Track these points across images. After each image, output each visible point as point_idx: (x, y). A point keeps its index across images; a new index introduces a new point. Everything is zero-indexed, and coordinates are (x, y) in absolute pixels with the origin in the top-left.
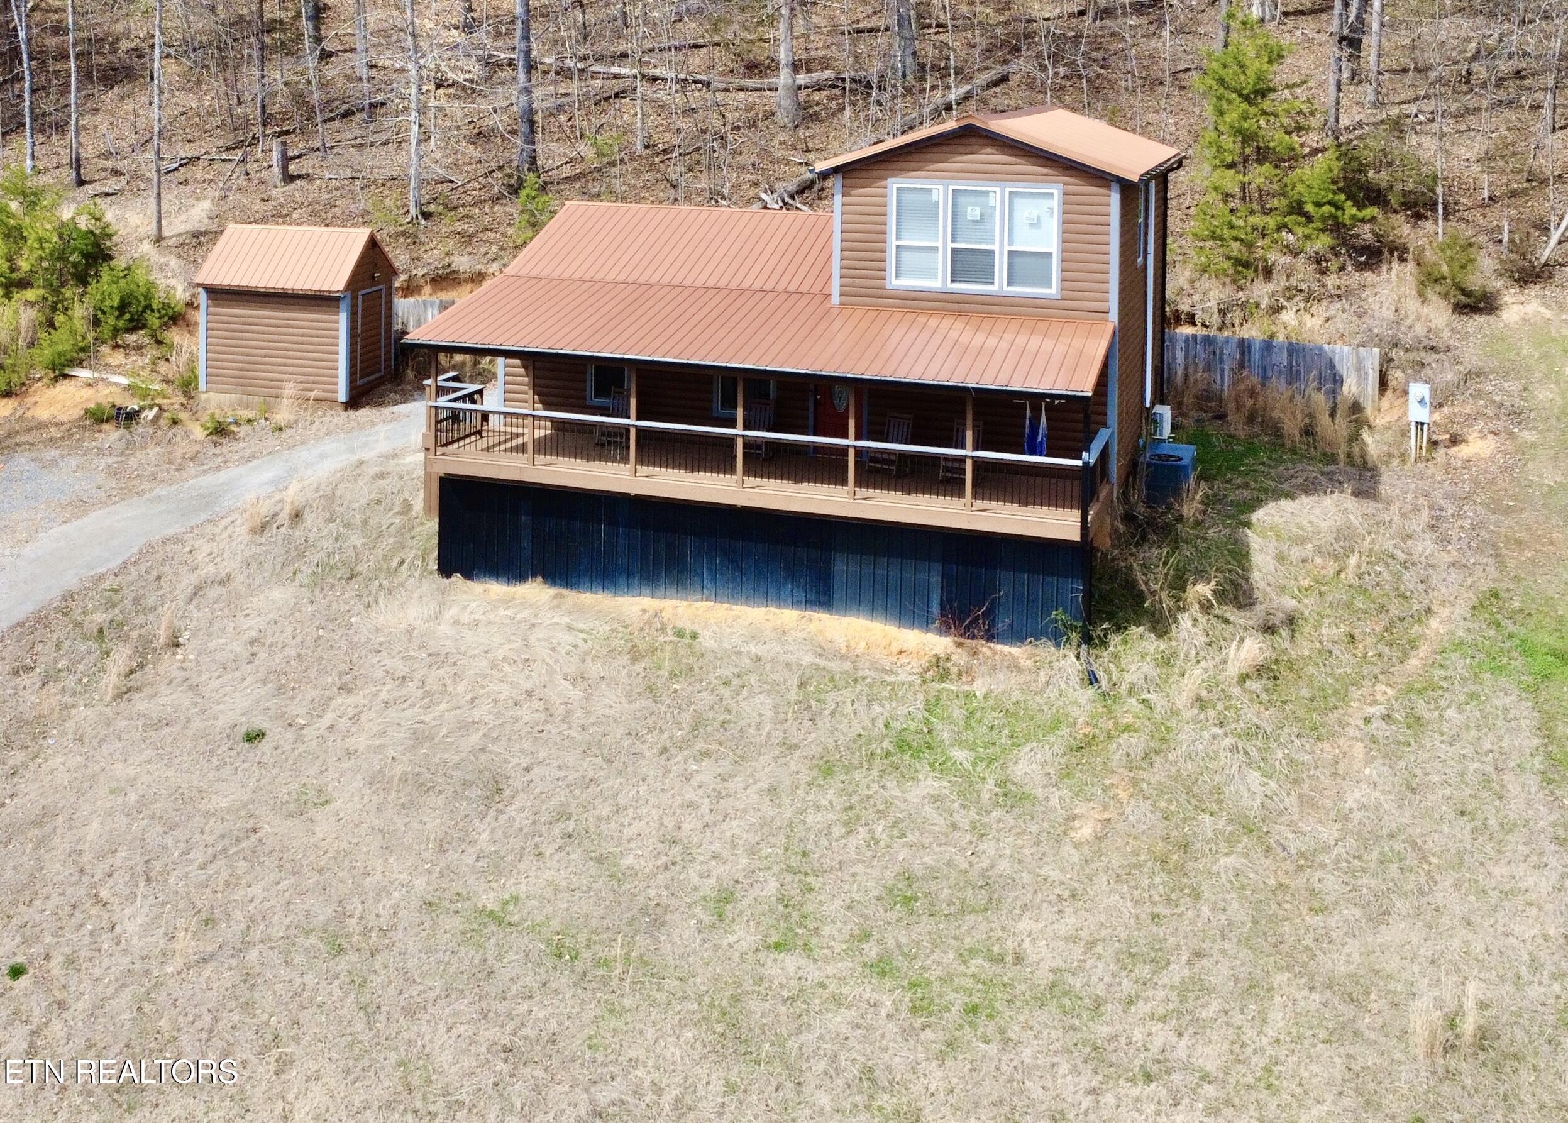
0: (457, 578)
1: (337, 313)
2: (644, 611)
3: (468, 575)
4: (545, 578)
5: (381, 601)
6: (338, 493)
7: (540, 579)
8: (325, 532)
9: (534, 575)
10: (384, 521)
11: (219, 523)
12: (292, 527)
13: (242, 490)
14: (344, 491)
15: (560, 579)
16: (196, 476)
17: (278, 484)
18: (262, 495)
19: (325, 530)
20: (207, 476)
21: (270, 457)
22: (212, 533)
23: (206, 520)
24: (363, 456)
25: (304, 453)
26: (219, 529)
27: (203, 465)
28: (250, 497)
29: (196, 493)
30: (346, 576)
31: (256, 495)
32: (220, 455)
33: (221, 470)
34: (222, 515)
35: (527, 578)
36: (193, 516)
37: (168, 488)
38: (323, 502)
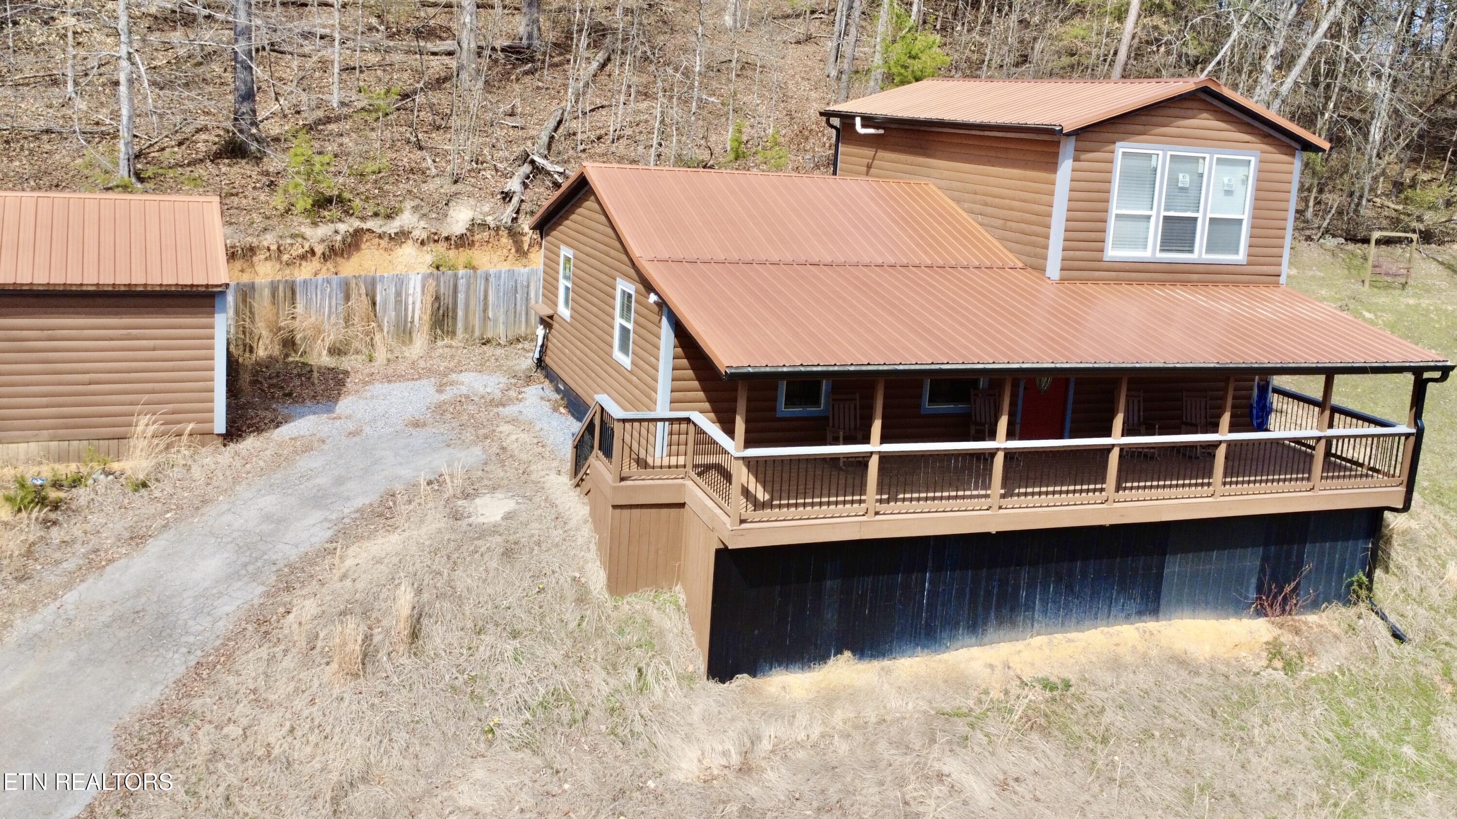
0: (742, 680)
1: (212, 314)
2: (992, 667)
3: (754, 670)
4: (854, 652)
5: (661, 739)
6: (460, 587)
7: (847, 654)
8: (483, 652)
9: (839, 652)
10: (567, 616)
11: (237, 666)
12: (415, 654)
13: (196, 598)
14: (469, 581)
15: (871, 648)
16: (68, 586)
17: (254, 577)
18: (256, 602)
19: (482, 649)
20: (90, 580)
21: (172, 531)
22: (247, 688)
23: (193, 663)
24: (346, 511)
25: (228, 517)
26: (255, 679)
27: (58, 563)
28: (234, 608)
29: (105, 616)
30: (579, 716)
31: (239, 602)
32: (74, 541)
33: (104, 567)
34: (217, 650)
35: (829, 657)
36: (152, 659)
37: (37, 617)
38: (446, 605)
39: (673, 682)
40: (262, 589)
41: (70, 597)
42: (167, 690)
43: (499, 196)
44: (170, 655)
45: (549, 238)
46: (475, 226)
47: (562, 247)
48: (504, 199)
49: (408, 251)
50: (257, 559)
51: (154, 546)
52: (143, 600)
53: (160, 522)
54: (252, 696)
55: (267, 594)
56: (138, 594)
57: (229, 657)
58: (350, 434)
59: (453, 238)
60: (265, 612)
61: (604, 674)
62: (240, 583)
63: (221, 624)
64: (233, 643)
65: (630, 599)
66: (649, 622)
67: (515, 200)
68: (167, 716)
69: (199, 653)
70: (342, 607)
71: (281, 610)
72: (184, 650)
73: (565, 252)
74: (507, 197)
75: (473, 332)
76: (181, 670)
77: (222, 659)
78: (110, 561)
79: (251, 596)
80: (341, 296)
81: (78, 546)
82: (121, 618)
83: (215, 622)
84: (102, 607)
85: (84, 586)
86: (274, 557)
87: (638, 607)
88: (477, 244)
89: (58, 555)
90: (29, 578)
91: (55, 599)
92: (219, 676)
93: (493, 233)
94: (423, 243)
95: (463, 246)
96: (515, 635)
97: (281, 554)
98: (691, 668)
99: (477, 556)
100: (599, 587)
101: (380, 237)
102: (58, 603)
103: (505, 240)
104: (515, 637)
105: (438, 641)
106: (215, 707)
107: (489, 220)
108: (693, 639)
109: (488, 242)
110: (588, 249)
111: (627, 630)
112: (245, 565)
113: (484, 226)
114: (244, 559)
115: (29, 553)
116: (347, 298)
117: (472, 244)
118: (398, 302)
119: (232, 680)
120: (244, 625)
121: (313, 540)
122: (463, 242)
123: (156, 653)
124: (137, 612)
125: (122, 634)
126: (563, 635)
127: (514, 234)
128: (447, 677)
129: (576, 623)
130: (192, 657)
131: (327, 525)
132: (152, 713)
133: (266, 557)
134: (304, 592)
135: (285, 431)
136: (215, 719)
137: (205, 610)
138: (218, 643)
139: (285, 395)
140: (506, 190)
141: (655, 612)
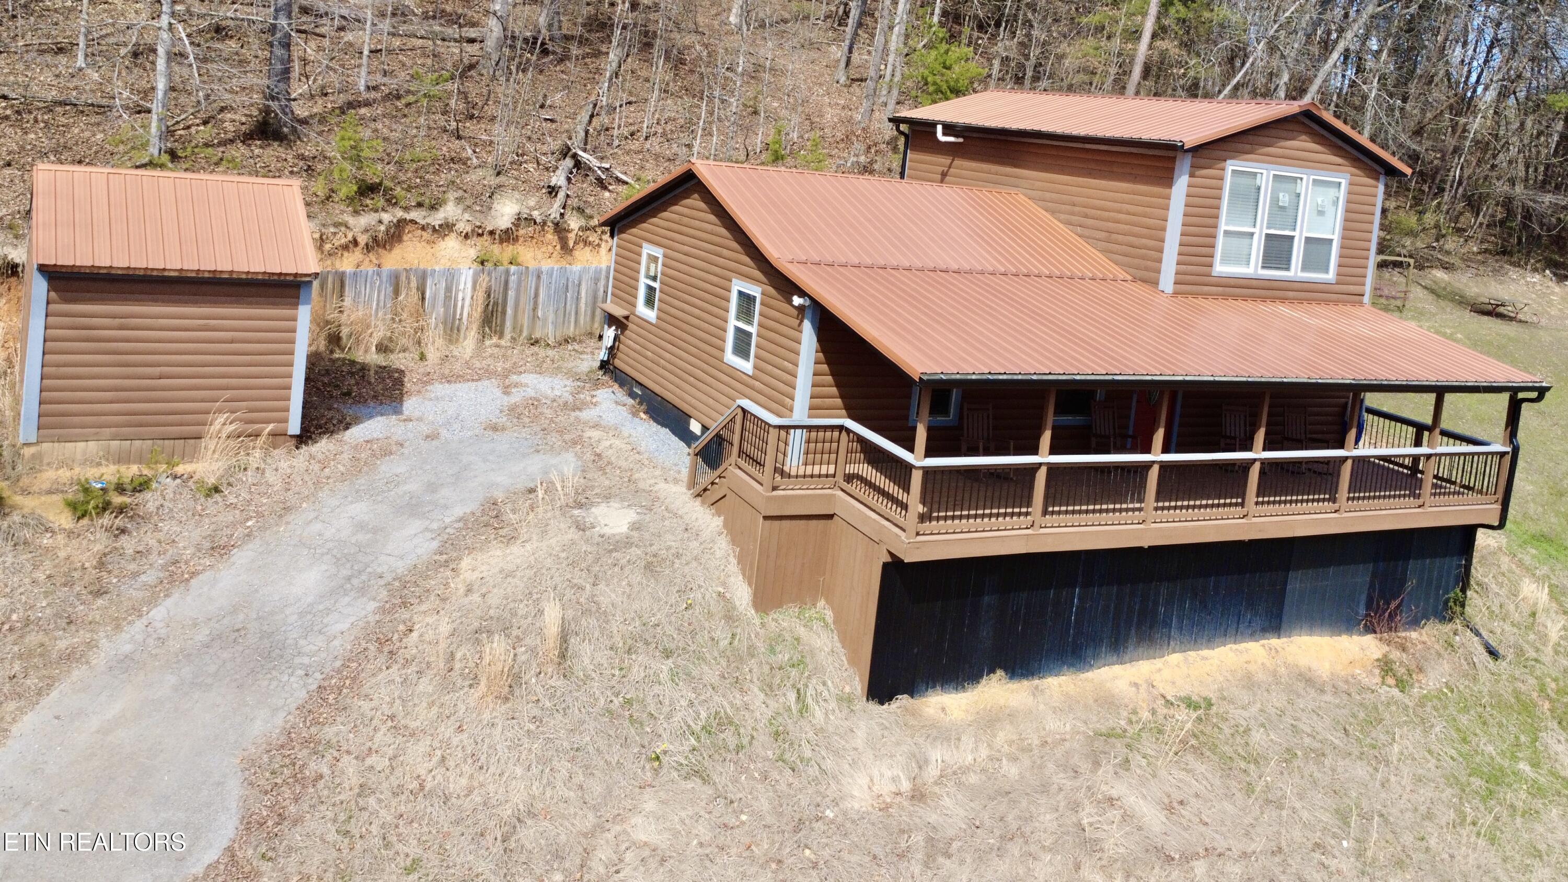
0: (903, 700)
1: (295, 305)
2: (1136, 685)
3: (911, 690)
4: (1006, 670)
5: (830, 765)
6: (604, 601)
7: (1000, 673)
9: (992, 671)
10: (717, 634)
11: (366, 689)
12: (565, 676)
13: (301, 615)
14: (613, 596)
15: (1021, 668)
16: (153, 601)
17: (363, 591)
18: (372, 619)
19: (635, 670)
20: (176, 596)
21: (257, 541)
22: (383, 714)
23: (314, 687)
24: (447, 520)
25: (317, 527)
26: (391, 704)
27: (135, 575)
28: (347, 625)
29: (202, 635)
30: (745, 741)
31: (353, 619)
32: (149, 551)
33: (187, 580)
34: (339, 671)
35: (982, 677)
36: (266, 683)
37: (125, 636)
38: (593, 622)
39: (833, 705)
40: (373, 605)
41: (158, 614)
42: (291, 717)
43: (544, 191)
44: (286, 678)
45: (623, 236)
46: (519, 220)
47: (645, 245)
48: (550, 193)
49: (451, 244)
50: (360, 572)
51: (242, 557)
52: (241, 617)
53: (240, 532)
54: (389, 723)
55: (382, 610)
56: (235, 610)
57: (354, 679)
58: (427, 437)
59: (498, 232)
60: (384, 630)
61: (762, 696)
62: (347, 599)
63: (336, 643)
64: (354, 665)
65: (775, 616)
66: (798, 640)
67: (561, 195)
68: (297, 747)
69: (318, 676)
70: (476, 624)
71: (402, 627)
72: (301, 672)
73: (648, 250)
74: (553, 191)
75: (521, 331)
76: (303, 694)
77: (348, 682)
78: (193, 574)
79: (364, 613)
80: (390, 289)
81: (153, 557)
82: (220, 636)
83: (329, 642)
84: (195, 625)
85: (169, 602)
86: (379, 570)
87: (785, 624)
88: (521, 239)
89: (133, 567)
90: (106, 593)
91: (140, 616)
92: (349, 701)
93: (538, 228)
94: (467, 236)
95: (508, 240)
96: (667, 654)
97: (386, 567)
98: (847, 689)
99: (616, 569)
100: (745, 603)
101: (423, 228)
102: (144, 621)
103: (551, 237)
104: (668, 657)
105: (587, 661)
106: (351, 735)
107: (535, 214)
108: (844, 658)
109: (532, 237)
110: (686, 248)
111: (778, 649)
112: (349, 579)
113: (531, 220)
114: (345, 572)
115: (101, 565)
116: (397, 292)
117: (516, 239)
118: (447, 298)
119: (366, 706)
120: (364, 645)
121: (419, 551)
122: (507, 236)
123: (269, 676)
124: (238, 630)
125: (226, 655)
126: (716, 654)
127: (560, 229)
128: (602, 701)
129: (726, 642)
130: (310, 680)
131: (429, 535)
132: (279, 743)
133: (369, 570)
134: (424, 607)
135: (356, 433)
136: (352, 748)
137: (316, 628)
138: (338, 664)
139: (345, 394)
140: (552, 184)
141: (802, 629)
